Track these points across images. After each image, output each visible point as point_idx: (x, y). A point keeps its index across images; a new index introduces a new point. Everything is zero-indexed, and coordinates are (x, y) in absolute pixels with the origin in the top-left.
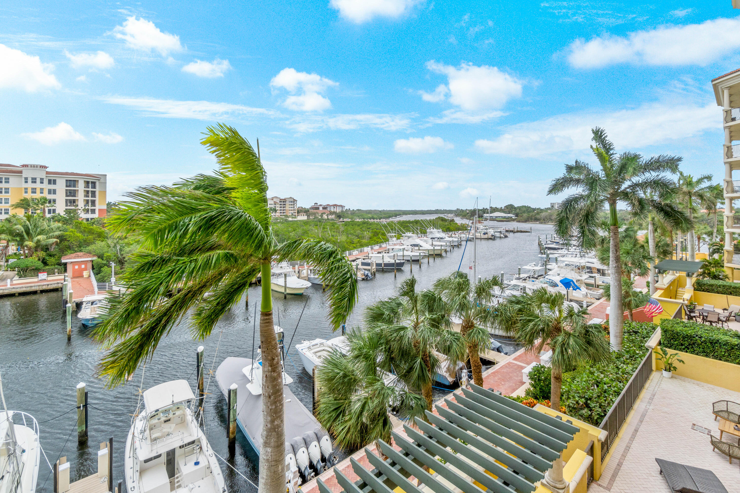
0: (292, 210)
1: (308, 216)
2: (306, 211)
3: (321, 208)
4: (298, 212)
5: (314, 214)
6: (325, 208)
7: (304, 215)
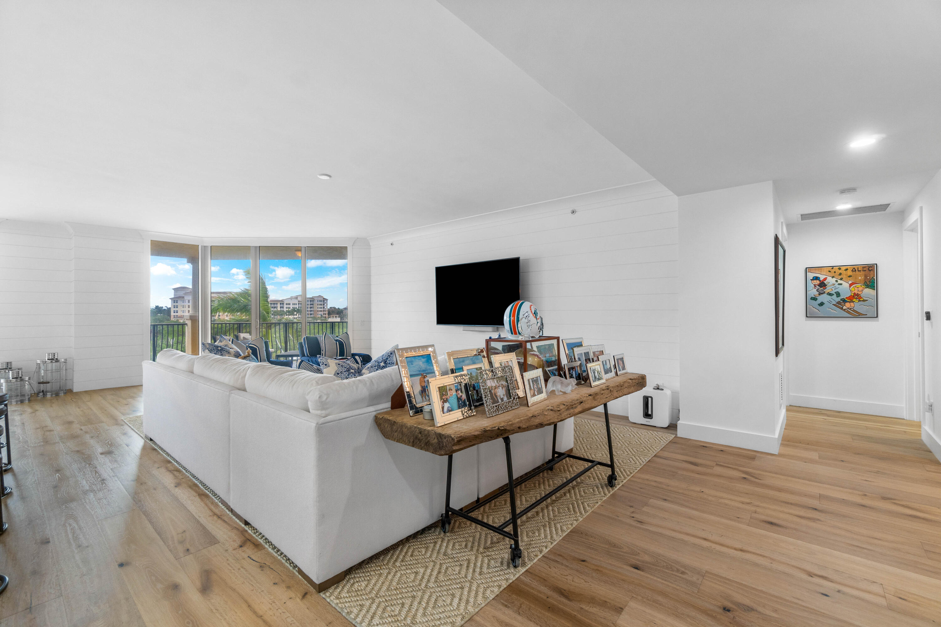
7: (336, 317)
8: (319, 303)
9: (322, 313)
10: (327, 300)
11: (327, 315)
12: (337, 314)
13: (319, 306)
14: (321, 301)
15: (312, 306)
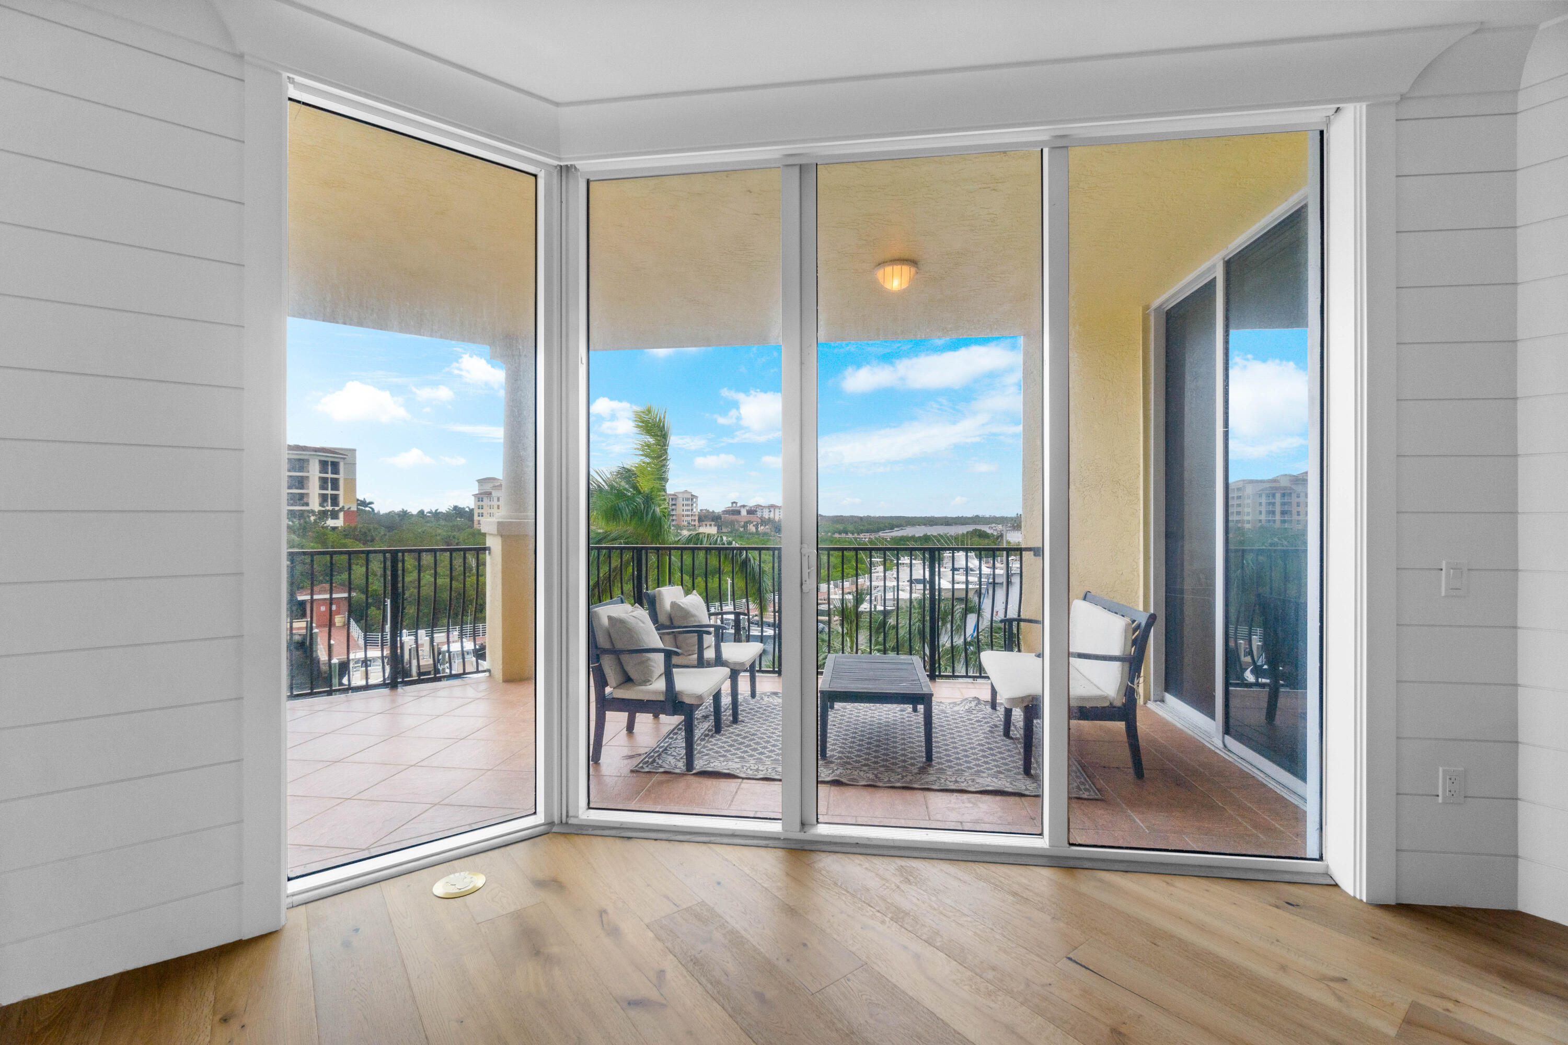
0: (688, 516)
1: (719, 528)
2: (715, 518)
3: (744, 512)
4: (700, 520)
5: (732, 523)
6: (750, 512)
7: (710, 525)
8: (685, 502)
9: (689, 519)
10: (696, 497)
11: (697, 523)
12: (713, 520)
13: (685, 508)
14: (687, 499)
15: (674, 507)
